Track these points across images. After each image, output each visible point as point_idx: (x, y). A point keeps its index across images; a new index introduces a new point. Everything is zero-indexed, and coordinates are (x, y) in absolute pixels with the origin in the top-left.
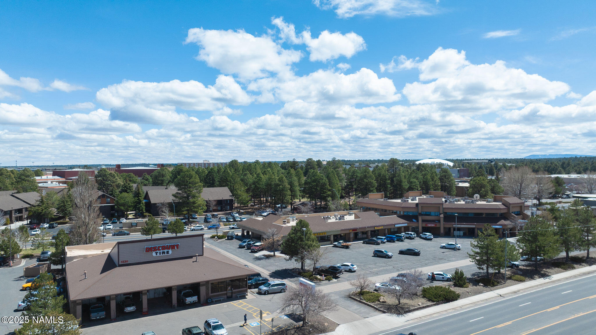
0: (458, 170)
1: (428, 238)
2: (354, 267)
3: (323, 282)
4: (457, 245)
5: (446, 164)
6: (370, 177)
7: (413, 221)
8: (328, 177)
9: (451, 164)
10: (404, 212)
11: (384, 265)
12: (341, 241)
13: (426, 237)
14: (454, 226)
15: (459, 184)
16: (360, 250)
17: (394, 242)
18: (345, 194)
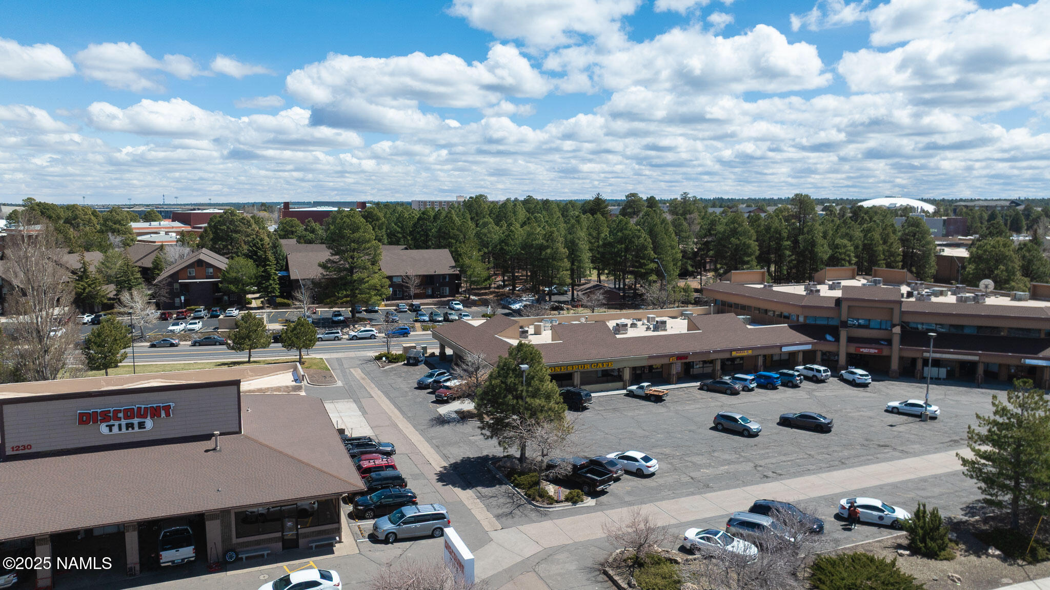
0: (944, 220)
1: (858, 381)
2: (648, 464)
3: (558, 507)
4: (928, 408)
5: (920, 208)
6: (745, 233)
7: (826, 340)
8: (652, 233)
9: (930, 208)
10: (806, 317)
11: (734, 457)
12: (645, 384)
13: (854, 380)
14: (926, 355)
15: (943, 250)
16: (687, 408)
17: (775, 388)
18: (692, 266)
